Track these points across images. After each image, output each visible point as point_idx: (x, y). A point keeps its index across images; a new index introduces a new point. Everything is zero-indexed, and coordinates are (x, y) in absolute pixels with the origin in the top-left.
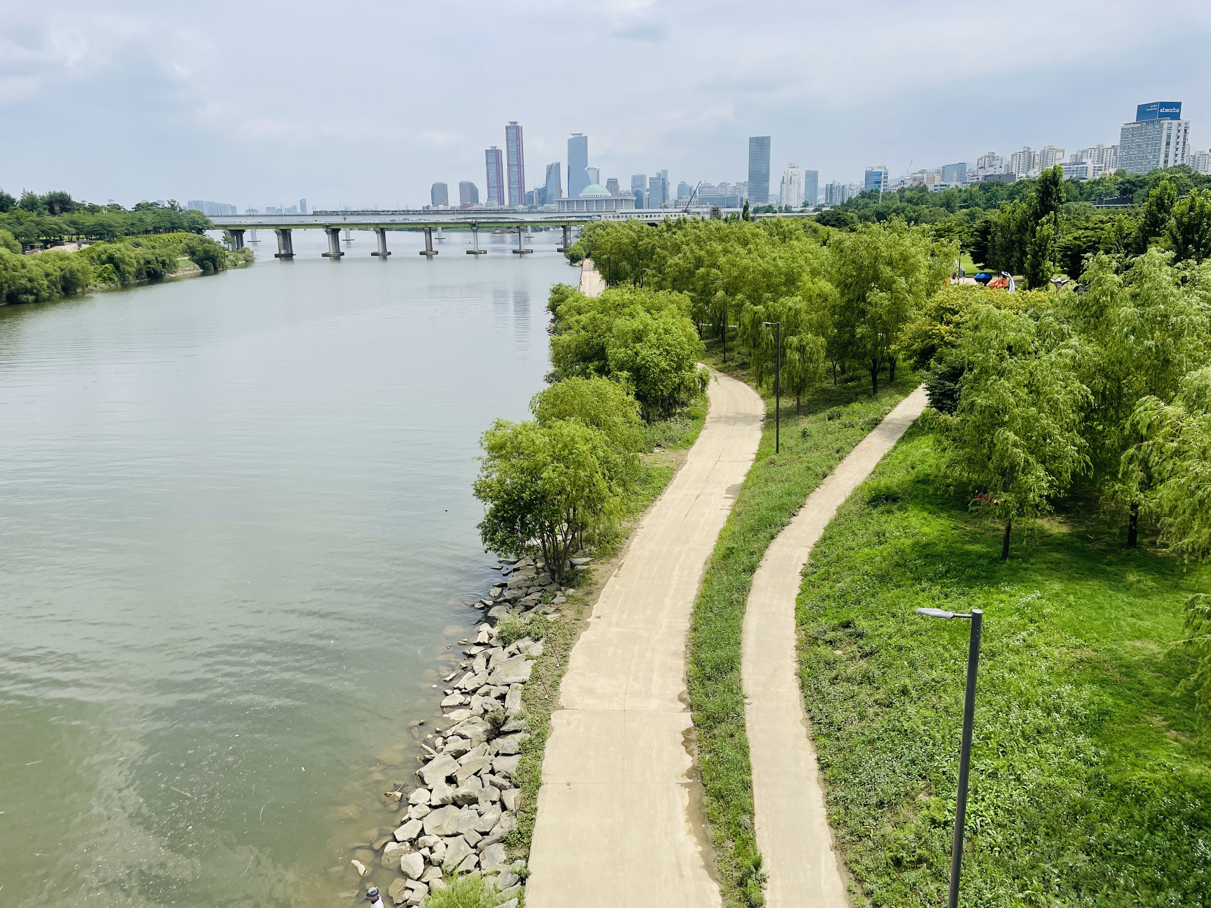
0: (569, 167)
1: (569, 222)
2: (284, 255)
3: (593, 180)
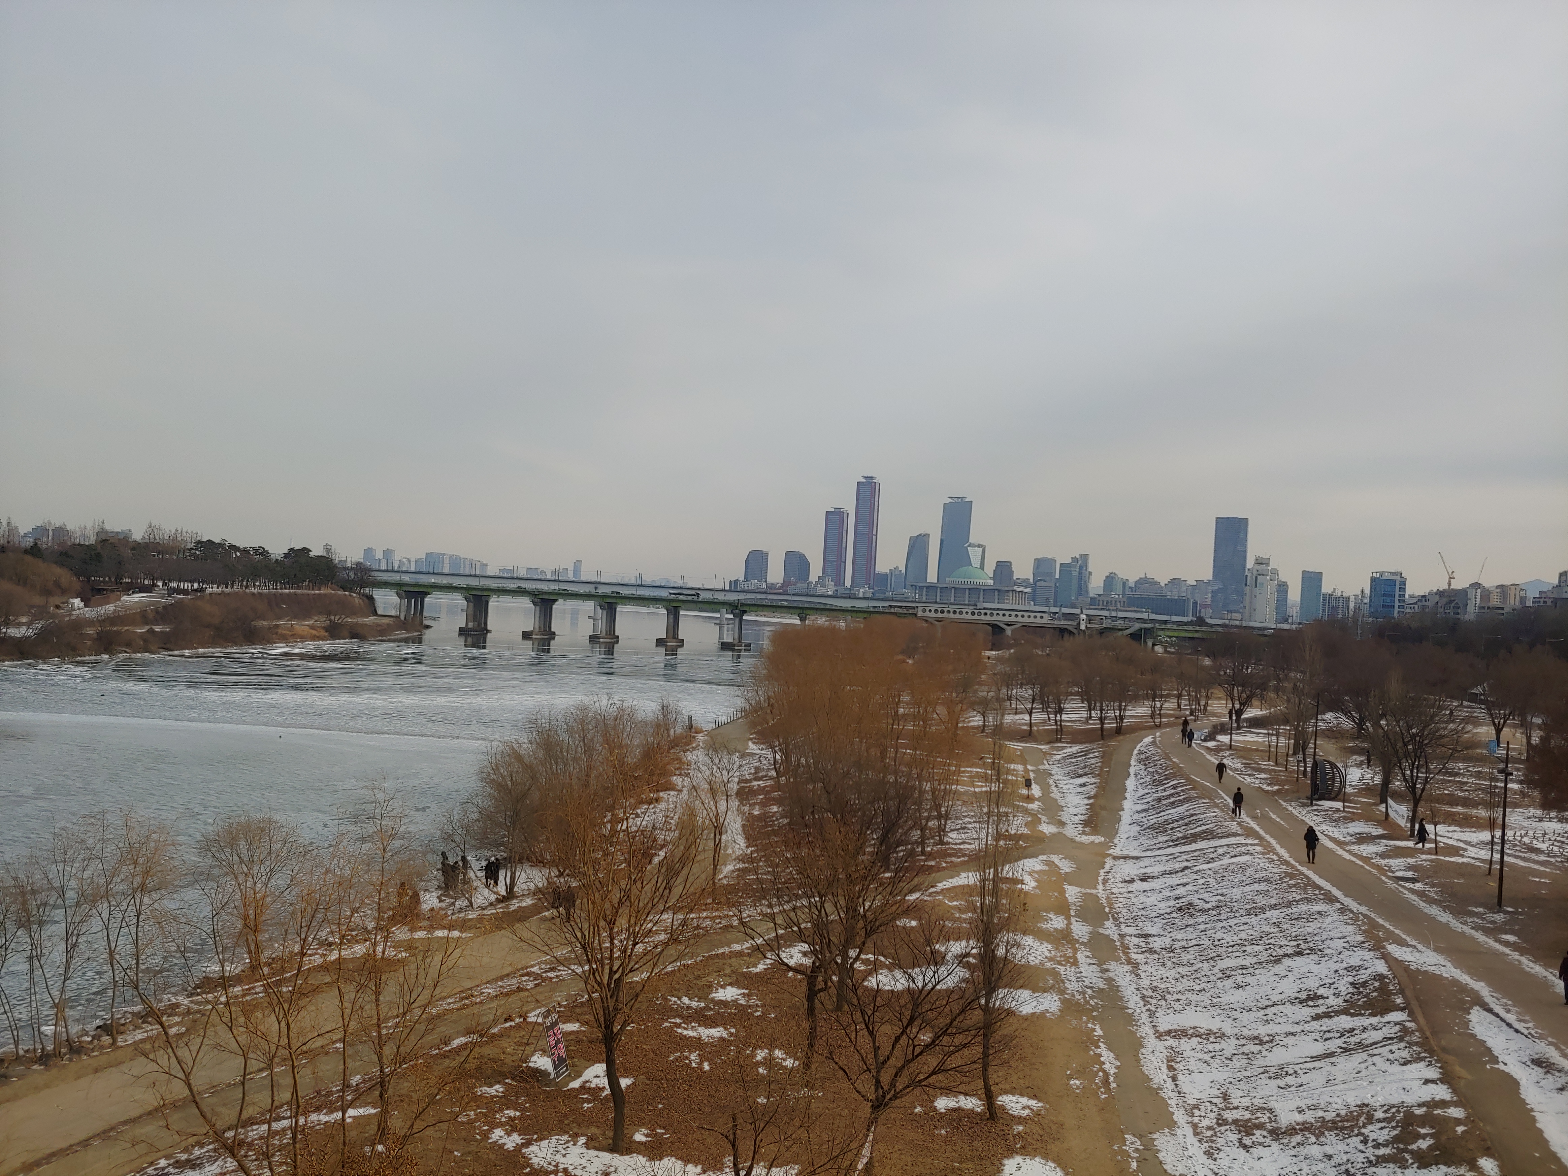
0: (942, 540)
2: (471, 630)
3: (976, 561)
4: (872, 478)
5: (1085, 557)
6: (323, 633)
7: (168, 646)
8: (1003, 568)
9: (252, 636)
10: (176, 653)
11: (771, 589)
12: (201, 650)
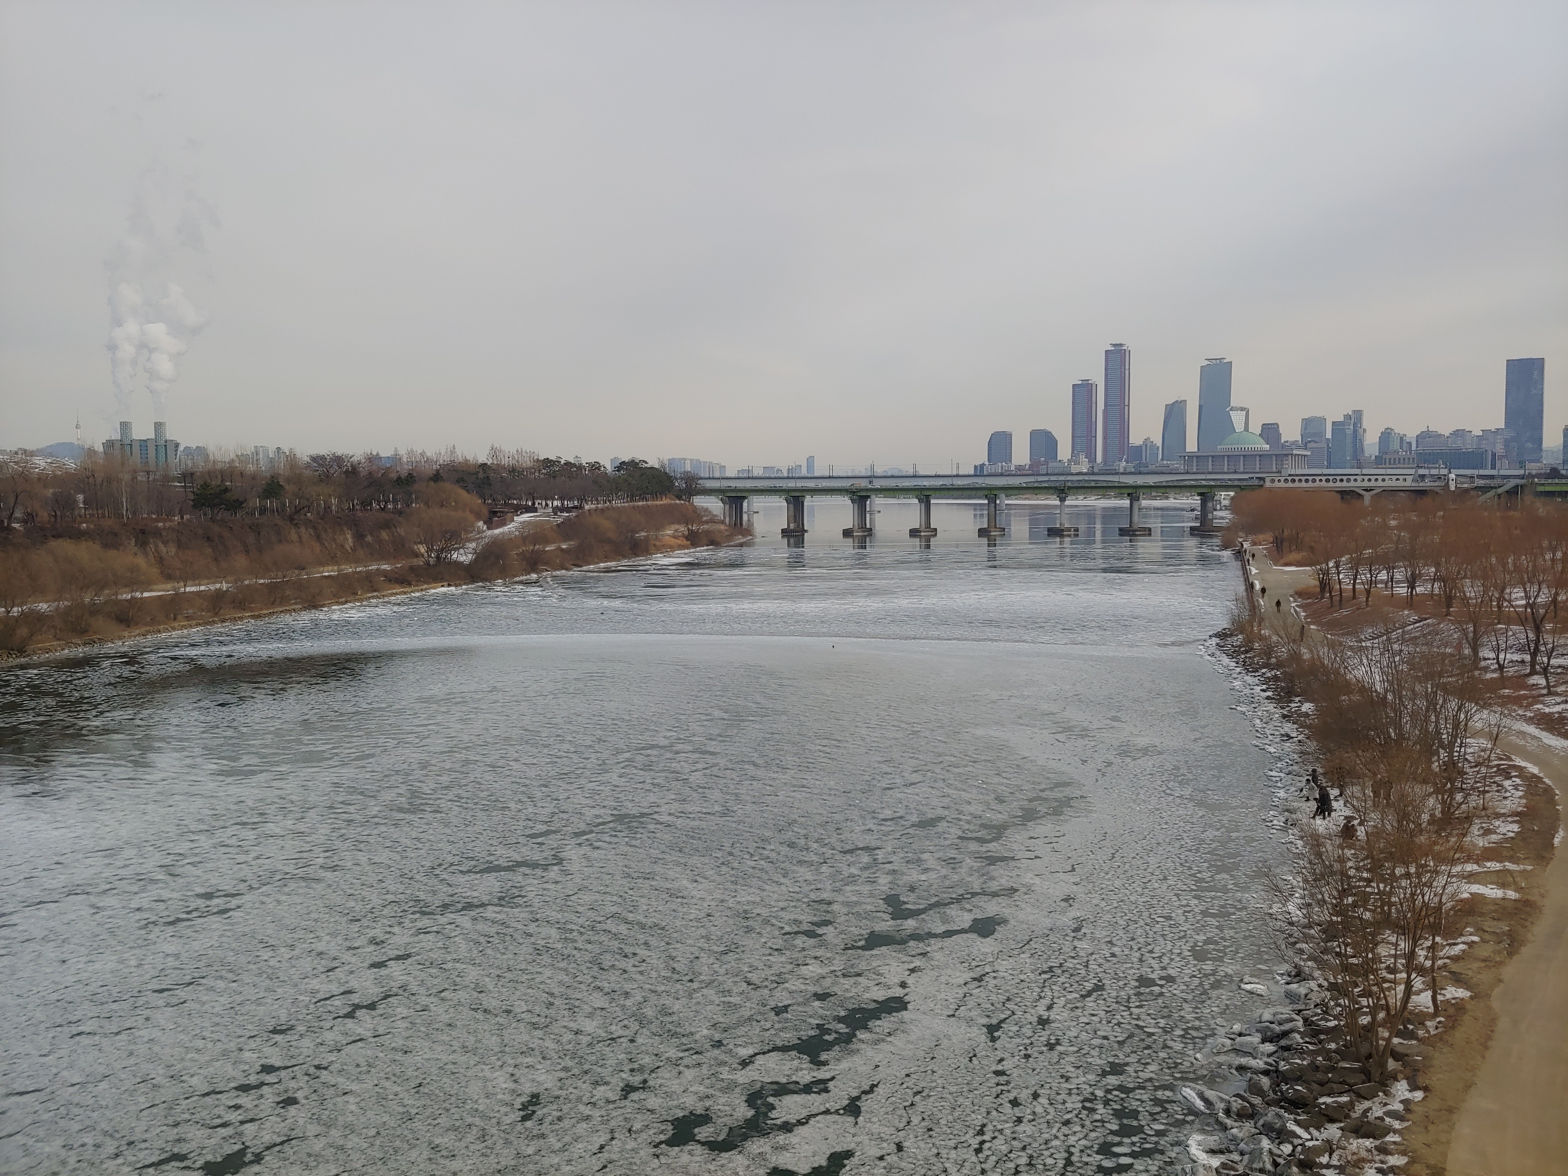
0: (1200, 407)
1: (1211, 487)
2: (793, 531)
3: (1239, 426)
4: (1121, 345)
5: (1359, 414)
6: (686, 542)
7: (577, 562)
8: (1270, 431)
9: (638, 548)
10: (585, 568)
11: (1020, 471)
12: (602, 565)
